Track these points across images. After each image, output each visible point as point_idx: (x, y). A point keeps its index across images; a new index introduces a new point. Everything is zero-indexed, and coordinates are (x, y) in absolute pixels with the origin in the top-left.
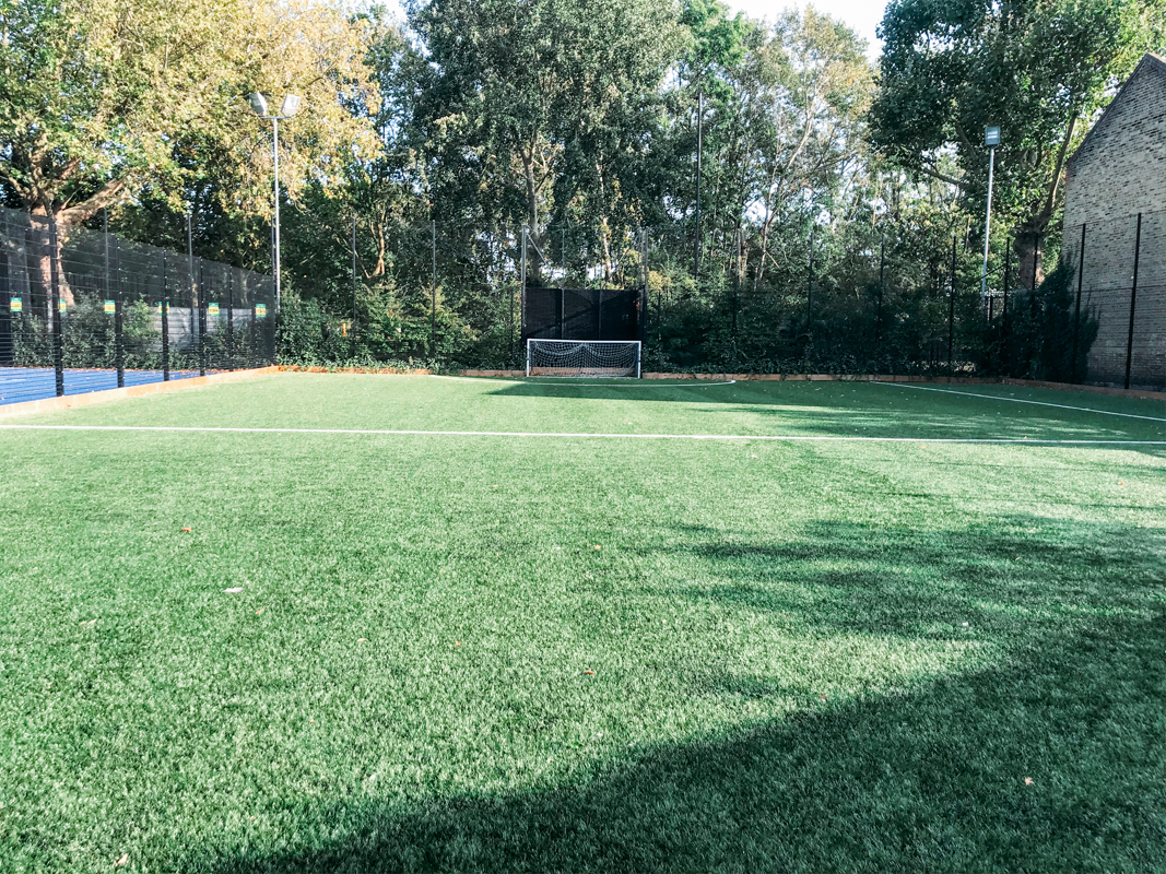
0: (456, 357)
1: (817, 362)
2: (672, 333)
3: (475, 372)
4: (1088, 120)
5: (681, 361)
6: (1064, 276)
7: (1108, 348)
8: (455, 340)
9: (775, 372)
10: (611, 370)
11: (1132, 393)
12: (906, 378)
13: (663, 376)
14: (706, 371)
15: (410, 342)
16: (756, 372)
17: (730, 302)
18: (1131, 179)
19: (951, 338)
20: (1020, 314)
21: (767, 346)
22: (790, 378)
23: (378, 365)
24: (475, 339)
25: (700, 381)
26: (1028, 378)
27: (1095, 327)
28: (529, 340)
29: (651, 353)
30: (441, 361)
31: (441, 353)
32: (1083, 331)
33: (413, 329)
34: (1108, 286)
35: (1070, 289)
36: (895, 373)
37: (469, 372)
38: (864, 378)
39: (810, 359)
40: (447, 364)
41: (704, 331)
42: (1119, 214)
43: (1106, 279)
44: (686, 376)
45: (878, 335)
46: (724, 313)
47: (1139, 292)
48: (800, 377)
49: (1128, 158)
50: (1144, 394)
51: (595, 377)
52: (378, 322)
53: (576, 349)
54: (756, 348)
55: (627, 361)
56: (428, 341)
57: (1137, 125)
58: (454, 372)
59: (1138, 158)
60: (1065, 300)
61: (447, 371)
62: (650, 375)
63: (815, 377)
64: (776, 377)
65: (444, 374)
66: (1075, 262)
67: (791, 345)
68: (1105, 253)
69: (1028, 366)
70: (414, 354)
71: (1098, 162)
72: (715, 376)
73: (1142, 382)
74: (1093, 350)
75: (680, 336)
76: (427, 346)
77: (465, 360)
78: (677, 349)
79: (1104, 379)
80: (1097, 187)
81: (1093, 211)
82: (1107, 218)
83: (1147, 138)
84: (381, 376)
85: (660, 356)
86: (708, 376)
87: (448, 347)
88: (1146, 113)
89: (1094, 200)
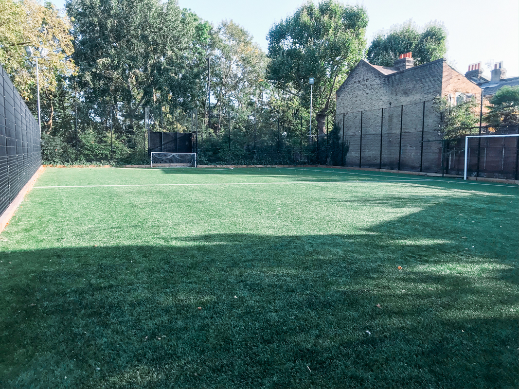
0: (121, 160)
1: (258, 160)
2: (207, 150)
3: (130, 166)
4: (341, 78)
5: (211, 161)
6: (337, 130)
7: (353, 154)
8: (121, 153)
9: (245, 165)
10: (182, 164)
11: (362, 169)
12: (288, 166)
13: (205, 166)
14: (220, 164)
15: (102, 154)
16: (238, 164)
17: (227, 139)
18: (358, 99)
19: (301, 151)
20: (323, 143)
21: (241, 155)
22: (249, 166)
23: (88, 164)
24: (130, 152)
25: (218, 168)
26: (326, 165)
27: (348, 147)
28: (152, 153)
29: (200, 157)
30: (115, 162)
31: (115, 158)
32: (345, 149)
33: (102, 148)
34: (352, 134)
35: (339, 135)
36: (284, 164)
37: (127, 166)
38: (274, 166)
39: (256, 160)
40: (118, 163)
41: (219, 149)
42: (354, 110)
43: (351, 133)
44: (213, 166)
45: (278, 150)
46: (226, 142)
47: (362, 136)
48: (253, 166)
49: (357, 92)
50: (366, 169)
51: (176, 167)
52: (88, 146)
53: (171, 156)
54: (238, 156)
55: (190, 161)
56: (109, 153)
57: (359, 82)
58: (121, 166)
59: (360, 93)
60: (338, 138)
61: (118, 166)
62: (200, 166)
63: (258, 166)
64: (245, 166)
65: (117, 167)
66: (341, 126)
67: (249, 154)
68: (351, 123)
69: (326, 161)
70: (104, 159)
71: (347, 93)
72: (224, 166)
73: (364, 165)
74: (348, 155)
75: (210, 151)
76: (109, 156)
77: (126, 161)
78: (209, 156)
79: (352, 165)
80: (346, 101)
81: (346, 109)
82: (351, 112)
83: (362, 87)
84: (90, 167)
85: (204, 159)
86: (221, 166)
87: (118, 156)
88: (362, 78)
89: (346, 105)
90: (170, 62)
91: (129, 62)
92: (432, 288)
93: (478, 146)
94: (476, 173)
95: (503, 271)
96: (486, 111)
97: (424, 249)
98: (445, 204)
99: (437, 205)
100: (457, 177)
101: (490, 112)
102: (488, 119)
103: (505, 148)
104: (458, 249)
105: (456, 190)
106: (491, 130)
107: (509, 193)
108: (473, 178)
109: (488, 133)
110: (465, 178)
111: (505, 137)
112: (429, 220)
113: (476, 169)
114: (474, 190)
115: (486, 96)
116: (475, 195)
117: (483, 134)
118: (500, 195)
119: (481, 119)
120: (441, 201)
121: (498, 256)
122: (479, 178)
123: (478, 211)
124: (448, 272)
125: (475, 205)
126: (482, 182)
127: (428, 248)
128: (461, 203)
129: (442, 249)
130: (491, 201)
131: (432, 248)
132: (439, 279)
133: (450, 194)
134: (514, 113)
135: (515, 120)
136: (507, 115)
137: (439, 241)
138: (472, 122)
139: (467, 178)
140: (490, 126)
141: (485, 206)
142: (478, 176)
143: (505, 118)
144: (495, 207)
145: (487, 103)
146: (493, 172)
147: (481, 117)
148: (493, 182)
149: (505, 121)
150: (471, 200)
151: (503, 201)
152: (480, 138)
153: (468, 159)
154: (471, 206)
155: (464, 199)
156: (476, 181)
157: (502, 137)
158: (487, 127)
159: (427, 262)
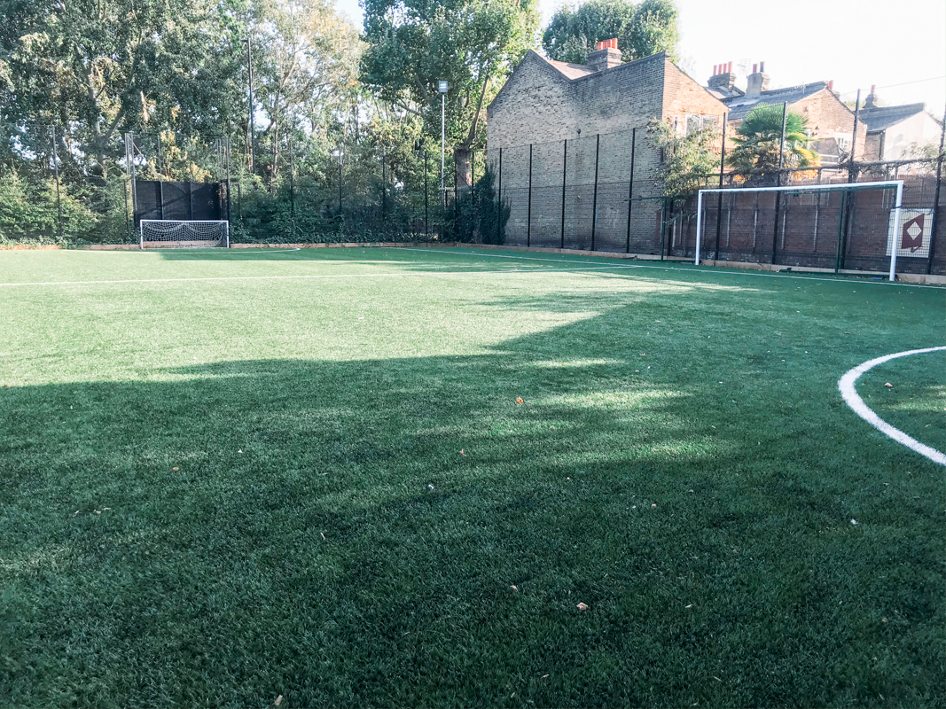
0: (81, 235)
1: (348, 234)
2: (249, 215)
3: (99, 246)
4: (496, 83)
5: (257, 236)
6: (489, 179)
7: (516, 224)
8: (79, 221)
9: (322, 242)
10: (203, 242)
11: (532, 248)
12: (402, 244)
13: (246, 246)
14: (276, 242)
15: (40, 224)
16: (310, 242)
17: (288, 193)
18: (524, 123)
19: (426, 218)
20: (465, 202)
21: (315, 224)
22: (332, 245)
23: (12, 243)
24: (96, 220)
25: (272, 249)
26: (472, 242)
27: (508, 211)
28: (141, 221)
29: (236, 229)
30: (67, 238)
31: (67, 232)
32: (502, 214)
33: (40, 213)
34: (515, 186)
35: (493, 187)
36: (396, 241)
37: (93, 246)
38: (377, 245)
39: (343, 233)
40: (74, 241)
41: (273, 213)
42: (518, 143)
43: (512, 185)
44: (262, 245)
45: (384, 216)
46: (285, 201)
47: (533, 190)
48: (338, 245)
49: (522, 110)
50: (538, 249)
51: (190, 248)
52: (9, 207)
53: (179, 227)
54: (308, 225)
55: (217, 236)
56: (55, 222)
57: (526, 90)
58: (80, 246)
59: (528, 111)
60: (491, 194)
61: (74, 246)
62: (236, 246)
63: (347, 245)
64: (323, 245)
65: (73, 249)
66: (496, 171)
67: (331, 223)
68: (512, 166)
69: (471, 235)
70: (43, 234)
71: (505, 111)
72: (283, 245)
73: (536, 243)
74: (508, 224)
75: (255, 217)
76: (54, 227)
77: (90, 237)
78: (253, 226)
79: (515, 242)
80: (505, 126)
81: (504, 140)
82: (512, 145)
83: (532, 100)
84: (15, 250)
85: (243, 232)
86: (277, 245)
87: (73, 227)
88: (531, 85)
89: (504, 133)
90: (172, 44)
91: (89, 43)
92: (554, 425)
93: (718, 208)
94: (714, 253)
96: (731, 146)
97: (572, 374)
98: (642, 305)
99: (629, 306)
100: (685, 261)
101: (736, 149)
102: (732, 160)
103: (758, 211)
104: (622, 372)
105: (672, 282)
106: (737, 178)
107: (752, 286)
108: (709, 262)
109: (732, 185)
110: (697, 263)
111: (758, 192)
112: (604, 329)
113: (714, 247)
114: (702, 281)
115: (731, 122)
116: (698, 289)
117: (726, 187)
118: (738, 289)
119: (722, 161)
120: (638, 300)
122: (719, 262)
123: (688, 315)
124: (591, 403)
125: (692, 305)
126: (723, 268)
127: (579, 371)
128: (668, 302)
129: (599, 372)
130: (721, 298)
131: (586, 372)
132: (571, 414)
133: (659, 288)
134: (772, 152)
135: (775, 163)
136: (762, 154)
137: (601, 362)
138: (710, 166)
139: (700, 262)
140: (736, 173)
141: (703, 306)
142: (716, 258)
143: (759, 159)
144: (719, 308)
145: (731, 132)
146: (740, 251)
147: (723, 158)
148: (739, 269)
149: (760, 163)
150: (688, 297)
151: (736, 298)
152: (721, 193)
153: (701, 230)
154: (681, 308)
155: (678, 297)
156: (714, 267)
157: (754, 192)
158: (732, 175)
159: (566, 390)
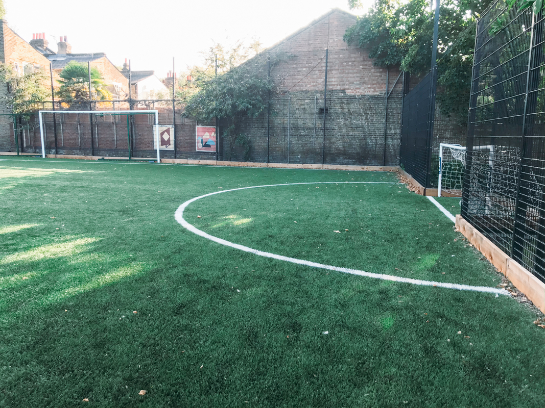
92: (26, 277)
93: (53, 123)
94: (54, 150)
95: (95, 243)
96: (58, 86)
97: (10, 238)
98: (26, 185)
99: (17, 186)
100: (35, 156)
101: (62, 87)
102: (60, 93)
103: (80, 124)
104: (48, 231)
105: (36, 169)
106: (64, 105)
107: (88, 169)
108: (52, 156)
109: (62, 109)
110: (44, 157)
111: (79, 114)
112: (10, 204)
113: (54, 146)
114: (55, 168)
115: (56, 69)
116: (57, 173)
117: (57, 110)
118: (81, 172)
119: (53, 93)
120: (21, 182)
121: (88, 231)
122: (58, 156)
123: (63, 189)
124: (42, 256)
125: (58, 183)
126: (62, 159)
127: (14, 235)
128: (43, 182)
129: (31, 233)
130: (74, 178)
131: (20, 235)
132: (33, 266)
133: (31, 173)
134: (84, 90)
135: (86, 97)
136: (78, 91)
137: (26, 226)
138: (44, 96)
139: (46, 156)
140: (63, 101)
141: (68, 183)
142: (57, 153)
143: (76, 94)
144: (79, 184)
145: (57, 77)
146: (72, 148)
147: (53, 91)
148: (72, 160)
149: (77, 96)
150: (54, 178)
151: (84, 177)
152: (54, 113)
153: (44, 136)
154: (55, 185)
155: (47, 178)
156: (56, 159)
157: (75, 114)
158: (60, 102)
159: (16, 250)
